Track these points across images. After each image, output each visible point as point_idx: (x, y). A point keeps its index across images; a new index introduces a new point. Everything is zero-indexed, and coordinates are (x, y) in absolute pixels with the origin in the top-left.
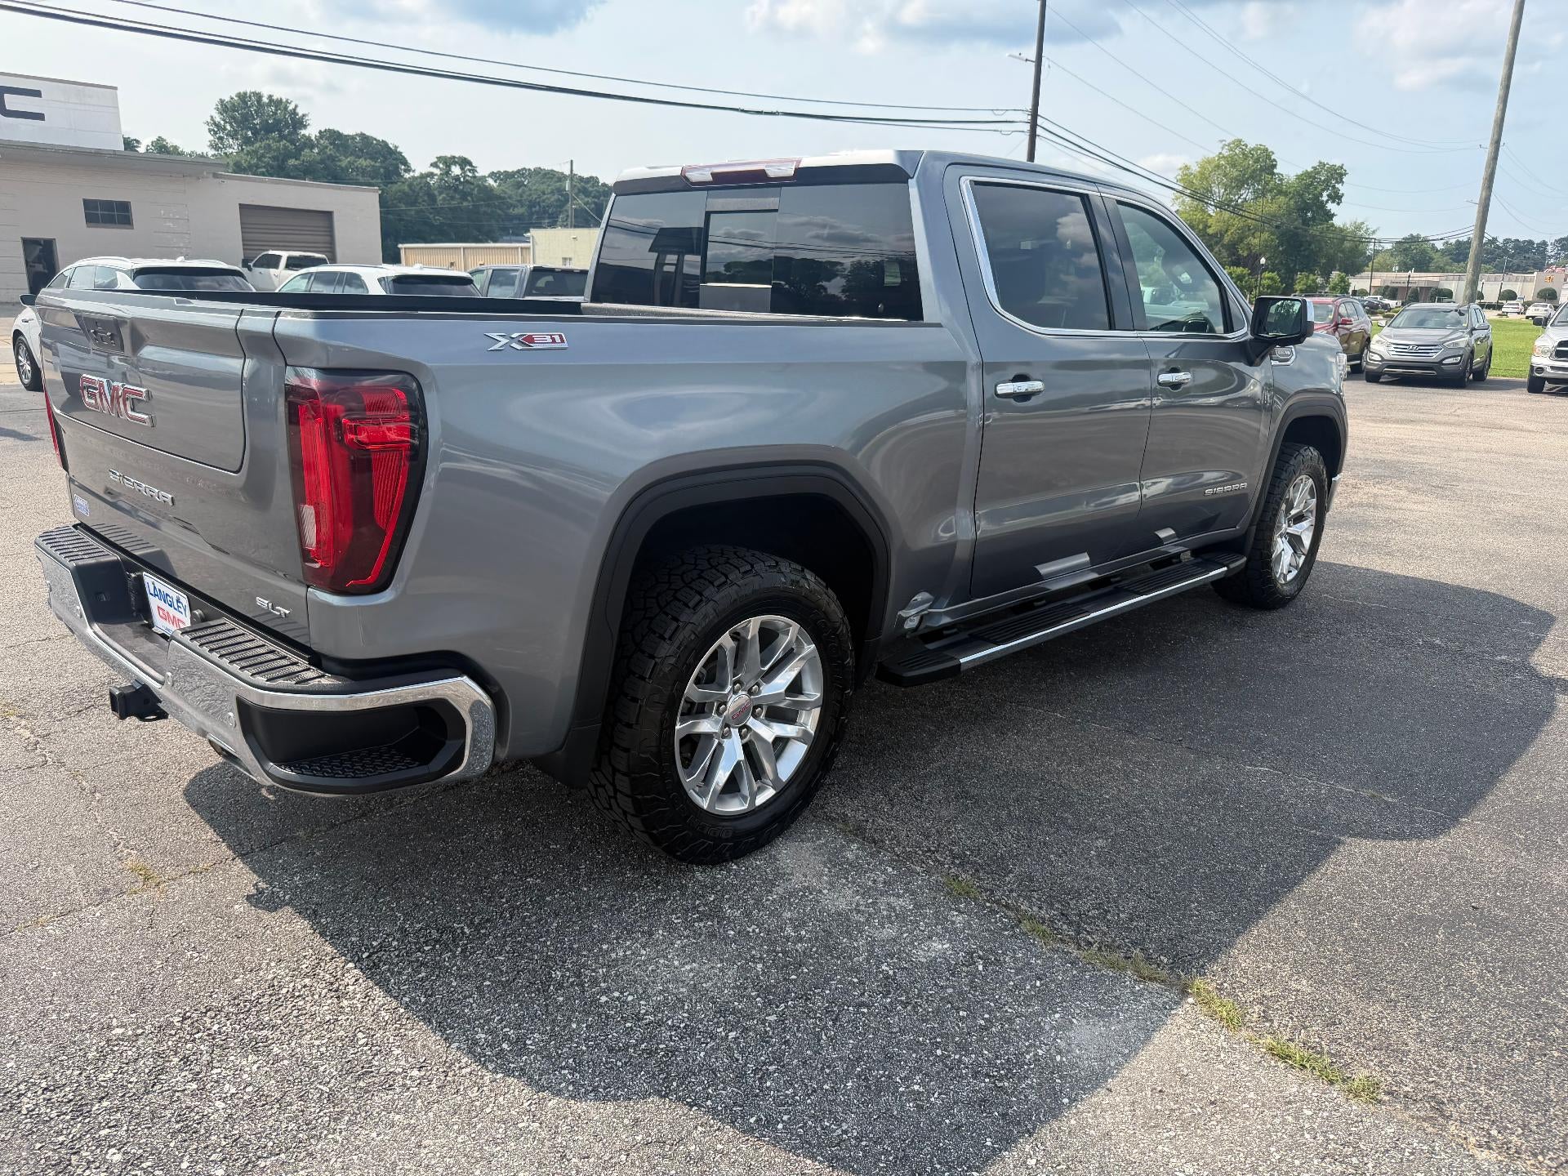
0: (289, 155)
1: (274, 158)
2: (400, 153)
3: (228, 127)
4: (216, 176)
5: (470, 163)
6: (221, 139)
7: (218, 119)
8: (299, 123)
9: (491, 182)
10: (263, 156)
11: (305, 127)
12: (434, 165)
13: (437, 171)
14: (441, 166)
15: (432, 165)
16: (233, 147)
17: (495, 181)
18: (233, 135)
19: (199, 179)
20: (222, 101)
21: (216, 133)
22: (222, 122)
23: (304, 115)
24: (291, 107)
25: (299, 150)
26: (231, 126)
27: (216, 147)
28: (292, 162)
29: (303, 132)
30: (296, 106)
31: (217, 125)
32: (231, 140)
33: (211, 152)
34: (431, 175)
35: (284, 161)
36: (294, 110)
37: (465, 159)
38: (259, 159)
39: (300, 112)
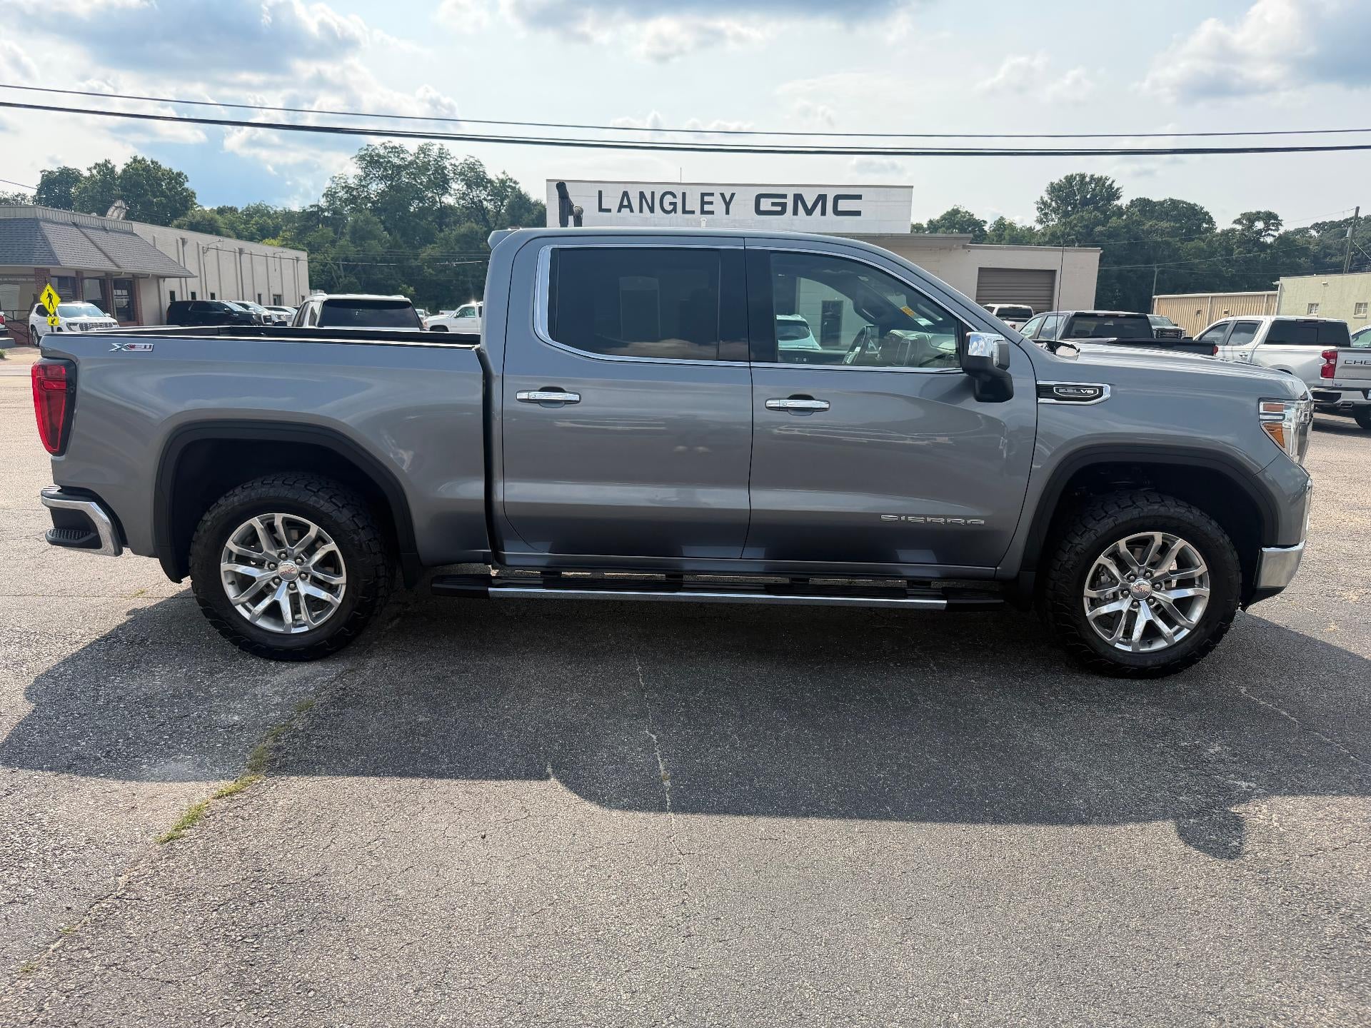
0: (1098, 222)
1: (1086, 227)
2: (1207, 213)
3: (1054, 204)
4: (964, 247)
5: (1275, 217)
6: (1046, 214)
7: (1046, 198)
8: (1113, 194)
9: (1313, 233)
10: (1076, 225)
11: (1118, 198)
12: (1238, 222)
13: (1239, 227)
14: (1244, 222)
15: (1235, 222)
16: (1054, 220)
17: (1318, 232)
18: (1055, 211)
19: (951, 250)
20: (1052, 184)
21: (1042, 210)
22: (1049, 201)
23: (1118, 189)
24: (1108, 183)
25: (1107, 218)
26: (1056, 203)
27: (1040, 221)
28: (1099, 228)
29: (1116, 202)
30: (1113, 182)
31: (1044, 203)
32: (1053, 215)
33: (1038, 227)
34: (1233, 230)
35: (1092, 230)
36: (1111, 185)
37: (1271, 213)
38: (1072, 228)
39: (1116, 186)
